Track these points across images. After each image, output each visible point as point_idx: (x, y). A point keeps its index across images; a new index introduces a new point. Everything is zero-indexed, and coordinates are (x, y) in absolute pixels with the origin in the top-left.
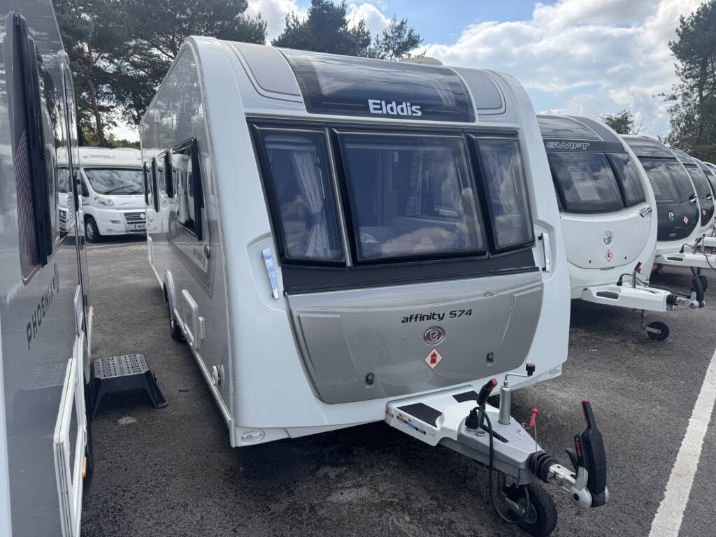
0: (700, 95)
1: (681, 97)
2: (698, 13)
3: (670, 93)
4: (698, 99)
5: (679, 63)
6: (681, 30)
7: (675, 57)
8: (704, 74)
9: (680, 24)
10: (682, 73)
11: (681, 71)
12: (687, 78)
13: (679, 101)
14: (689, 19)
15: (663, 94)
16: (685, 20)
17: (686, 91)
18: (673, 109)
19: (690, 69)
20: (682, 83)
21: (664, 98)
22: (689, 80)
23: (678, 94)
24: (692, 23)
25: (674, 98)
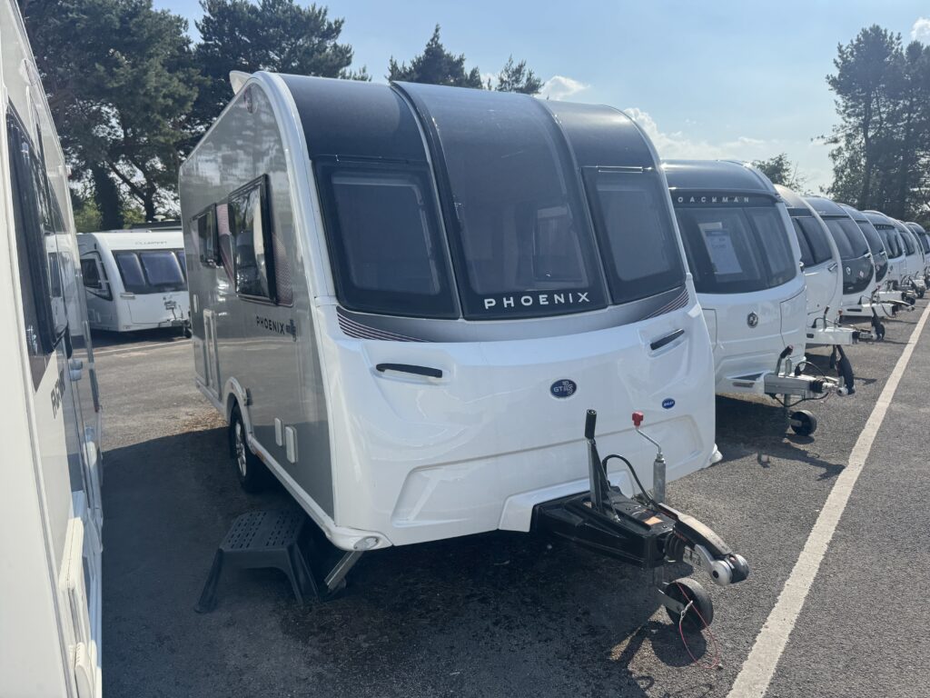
0: (866, 135)
1: (843, 139)
2: (858, 40)
3: (830, 135)
4: (864, 141)
5: (839, 98)
6: (839, 60)
7: (834, 92)
8: (868, 113)
9: (838, 53)
10: (844, 111)
11: (842, 109)
12: (849, 116)
13: (842, 144)
14: (847, 48)
15: (822, 137)
16: (844, 48)
17: (848, 132)
18: (835, 153)
19: (852, 107)
20: (844, 123)
21: (824, 141)
22: (852, 120)
23: (839, 135)
24: (852, 53)
25: (836, 141)
